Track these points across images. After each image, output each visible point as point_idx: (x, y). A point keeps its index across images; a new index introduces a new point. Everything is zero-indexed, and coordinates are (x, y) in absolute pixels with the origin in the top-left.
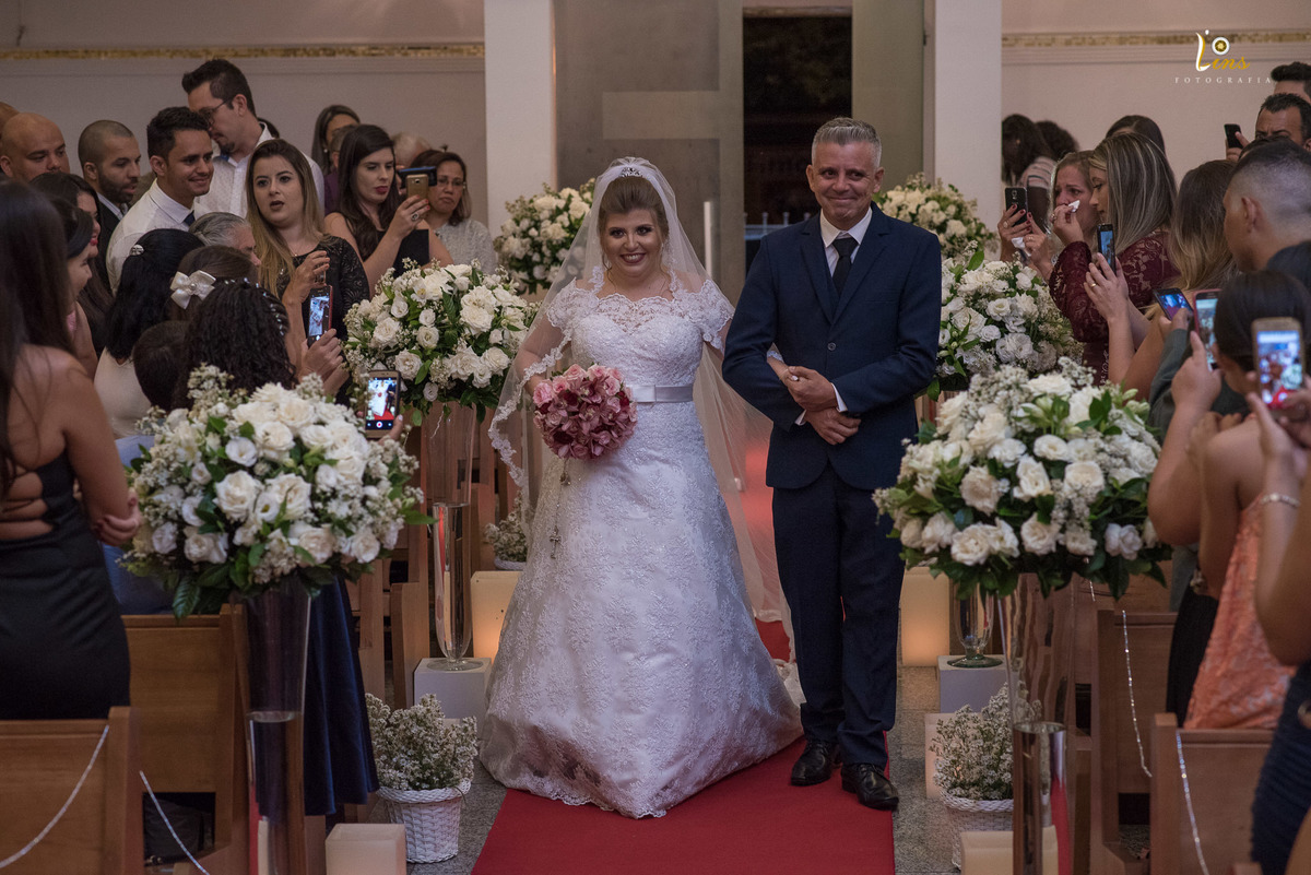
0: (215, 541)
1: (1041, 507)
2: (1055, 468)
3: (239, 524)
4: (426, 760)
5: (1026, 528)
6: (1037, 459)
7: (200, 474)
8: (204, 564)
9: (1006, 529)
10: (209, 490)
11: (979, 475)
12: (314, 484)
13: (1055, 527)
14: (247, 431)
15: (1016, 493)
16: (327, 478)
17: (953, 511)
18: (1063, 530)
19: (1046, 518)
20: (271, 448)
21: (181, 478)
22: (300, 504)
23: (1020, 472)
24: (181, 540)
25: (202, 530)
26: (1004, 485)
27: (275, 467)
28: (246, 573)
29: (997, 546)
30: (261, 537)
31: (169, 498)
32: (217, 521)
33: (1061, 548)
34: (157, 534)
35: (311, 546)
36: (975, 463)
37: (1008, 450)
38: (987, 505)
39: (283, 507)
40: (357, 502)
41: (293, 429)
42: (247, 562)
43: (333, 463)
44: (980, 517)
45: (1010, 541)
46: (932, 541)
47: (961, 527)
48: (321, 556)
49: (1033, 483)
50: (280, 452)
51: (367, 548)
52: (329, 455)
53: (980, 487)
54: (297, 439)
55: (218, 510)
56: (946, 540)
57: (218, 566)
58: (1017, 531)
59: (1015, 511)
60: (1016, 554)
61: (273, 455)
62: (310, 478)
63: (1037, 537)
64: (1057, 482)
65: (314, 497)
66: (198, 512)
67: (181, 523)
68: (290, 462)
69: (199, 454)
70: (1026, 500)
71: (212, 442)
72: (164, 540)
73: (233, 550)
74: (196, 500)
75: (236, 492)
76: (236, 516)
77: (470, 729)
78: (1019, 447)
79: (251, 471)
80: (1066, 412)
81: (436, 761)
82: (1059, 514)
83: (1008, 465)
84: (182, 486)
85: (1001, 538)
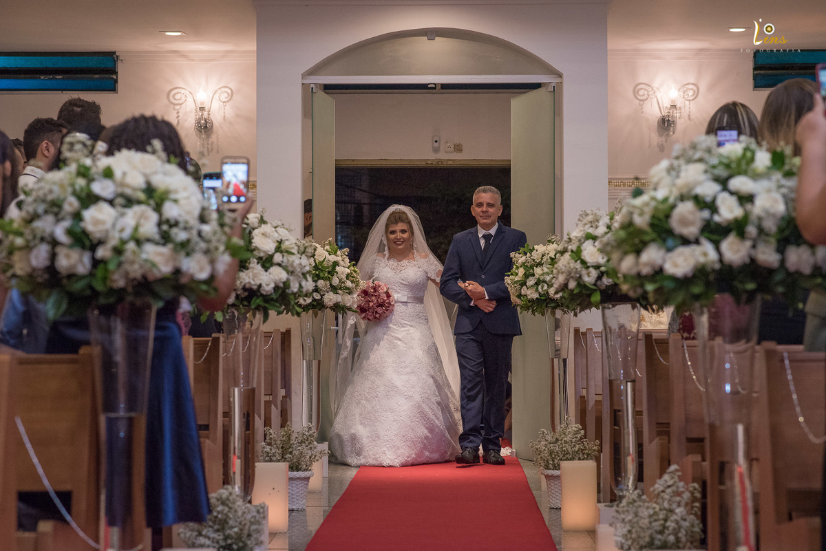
0: (81, 256)
1: (738, 227)
2: (746, 199)
3: (101, 242)
4: (228, 532)
5: (725, 246)
6: (732, 193)
7: (71, 204)
8: (72, 276)
9: (708, 247)
10: (77, 217)
11: (686, 208)
12: (160, 215)
13: (748, 243)
14: (108, 174)
15: (717, 218)
16: (170, 211)
17: (664, 241)
18: (754, 246)
19: (742, 234)
20: (128, 186)
21: (55, 207)
22: (149, 227)
23: (719, 202)
24: (53, 256)
25: (71, 247)
26: (706, 214)
27: (129, 202)
28: (105, 279)
29: (702, 260)
30: (118, 251)
31: (45, 225)
32: (83, 240)
33: (753, 260)
34: (35, 252)
35: (158, 260)
36: (682, 198)
37: (708, 189)
38: (691, 231)
39: (136, 229)
40: (194, 232)
41: (145, 175)
42: (106, 270)
43: (176, 201)
44: (685, 241)
45: (712, 255)
46: (646, 264)
47: (669, 250)
48: (166, 269)
49: (729, 210)
50: (135, 189)
51: (201, 270)
52: (173, 196)
53: (686, 217)
54: (149, 184)
55: (85, 233)
56: (659, 262)
57: (83, 277)
58: (718, 249)
59: (715, 232)
60: (717, 266)
61: (128, 191)
62: (158, 208)
63: (734, 251)
64: (749, 206)
65: (159, 224)
66: (69, 232)
67: (54, 243)
68: (142, 196)
69: (70, 190)
70: (724, 224)
71: (81, 182)
72: (40, 256)
73: (96, 263)
74: (67, 224)
75: (99, 218)
76: (98, 235)
77: (261, 510)
78: (716, 187)
79: (111, 202)
80: (752, 160)
81: (236, 533)
82: (751, 230)
83: (708, 199)
84: (56, 214)
85: (705, 253)
